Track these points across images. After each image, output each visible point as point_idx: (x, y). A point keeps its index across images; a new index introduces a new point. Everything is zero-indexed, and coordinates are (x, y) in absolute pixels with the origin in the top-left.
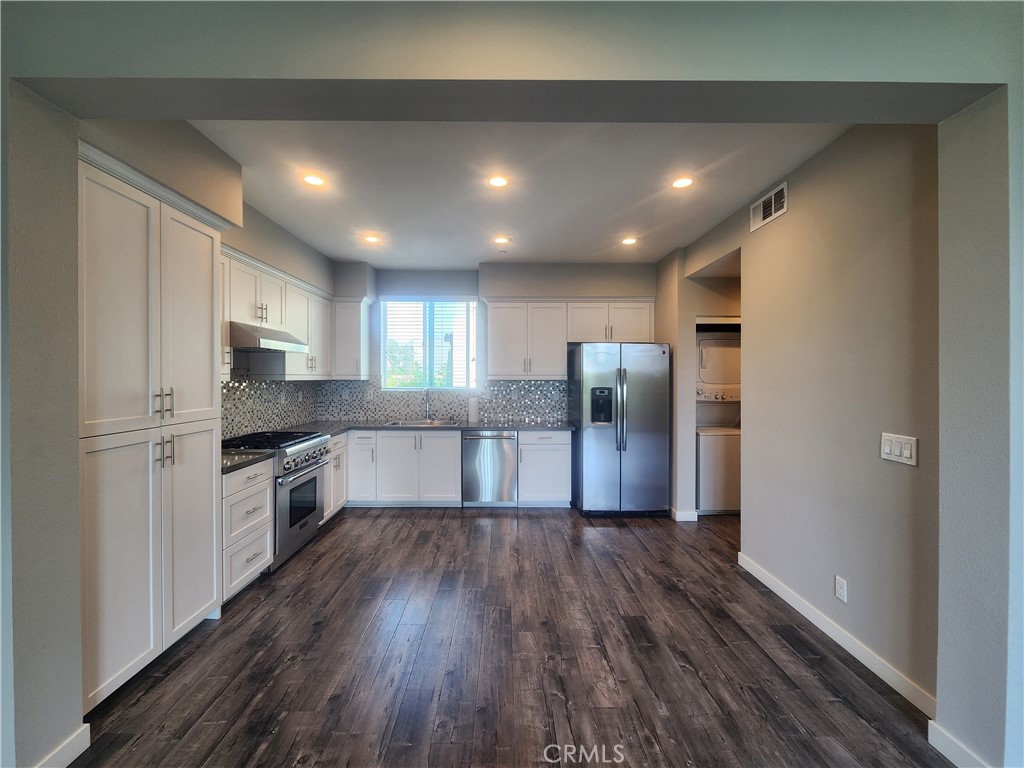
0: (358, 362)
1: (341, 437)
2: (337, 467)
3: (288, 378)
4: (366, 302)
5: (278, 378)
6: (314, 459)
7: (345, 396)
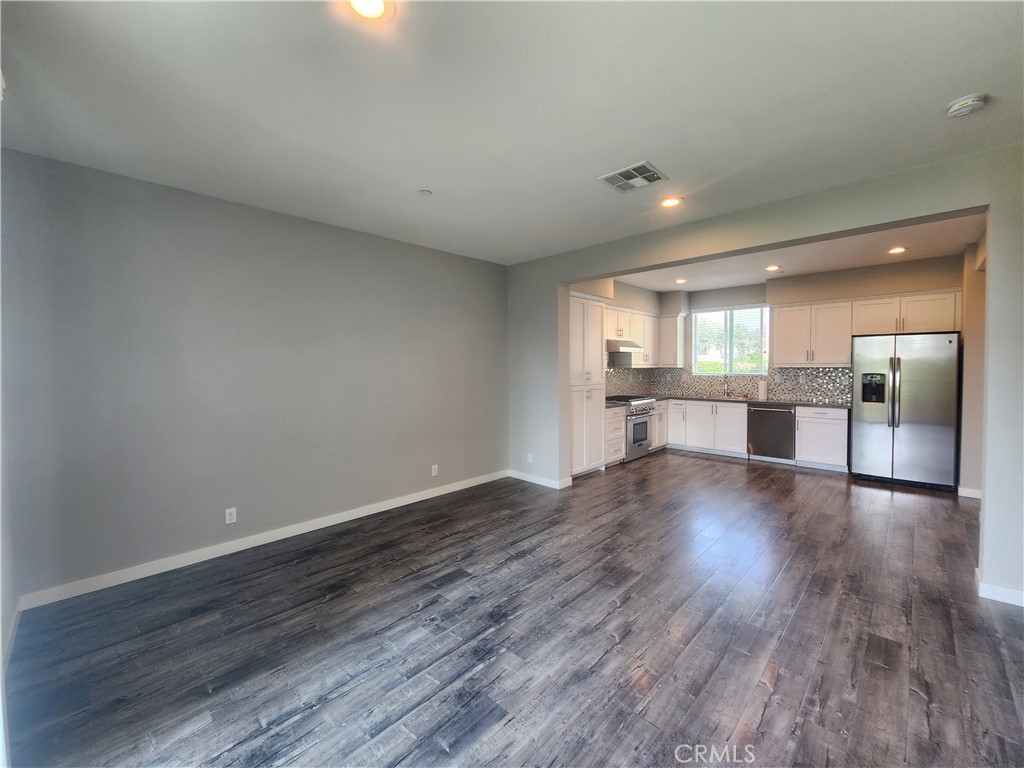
0: (676, 356)
1: (663, 402)
2: (660, 419)
3: (633, 367)
4: (681, 316)
5: (628, 367)
6: (645, 411)
7: (669, 378)
